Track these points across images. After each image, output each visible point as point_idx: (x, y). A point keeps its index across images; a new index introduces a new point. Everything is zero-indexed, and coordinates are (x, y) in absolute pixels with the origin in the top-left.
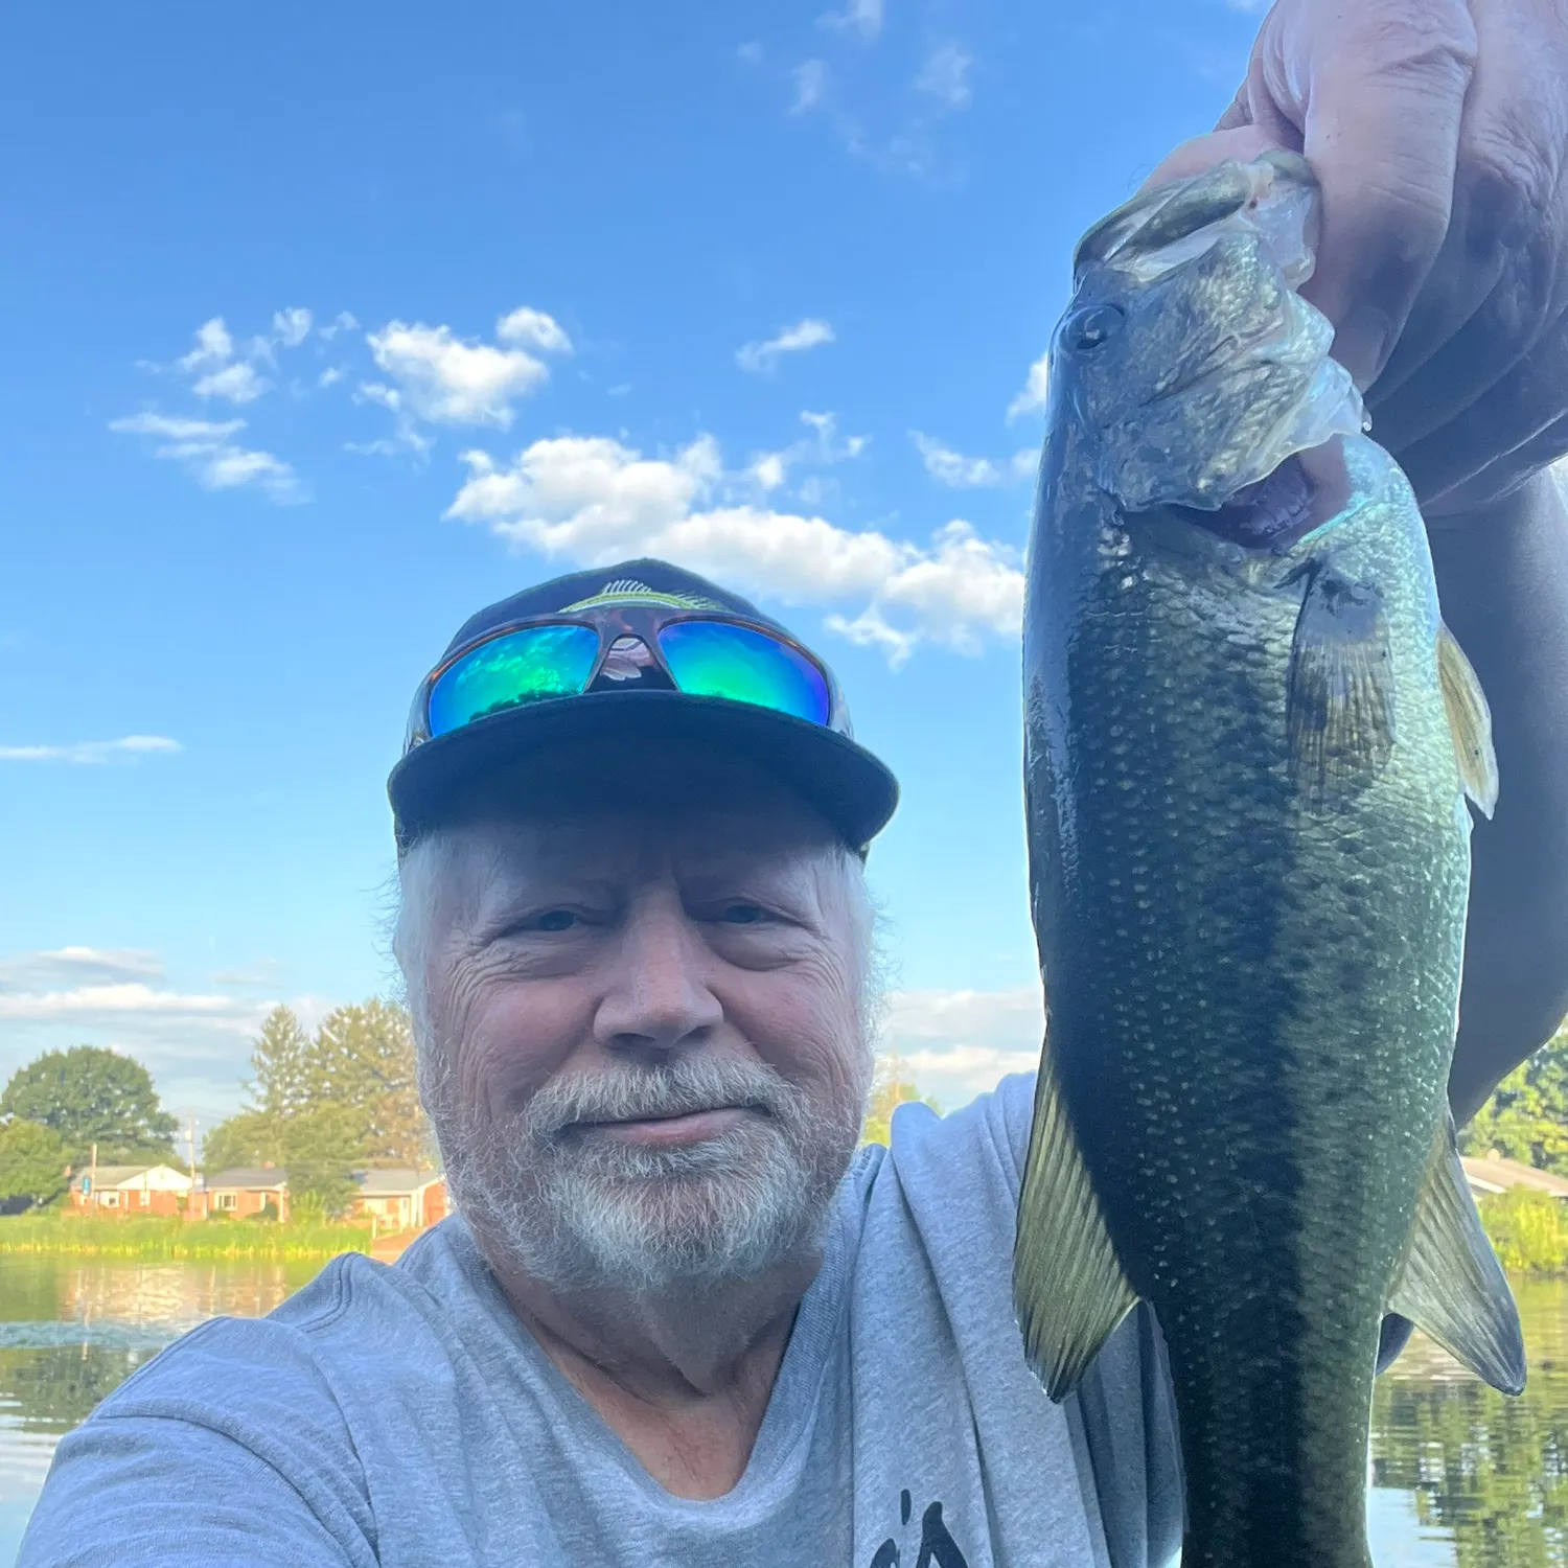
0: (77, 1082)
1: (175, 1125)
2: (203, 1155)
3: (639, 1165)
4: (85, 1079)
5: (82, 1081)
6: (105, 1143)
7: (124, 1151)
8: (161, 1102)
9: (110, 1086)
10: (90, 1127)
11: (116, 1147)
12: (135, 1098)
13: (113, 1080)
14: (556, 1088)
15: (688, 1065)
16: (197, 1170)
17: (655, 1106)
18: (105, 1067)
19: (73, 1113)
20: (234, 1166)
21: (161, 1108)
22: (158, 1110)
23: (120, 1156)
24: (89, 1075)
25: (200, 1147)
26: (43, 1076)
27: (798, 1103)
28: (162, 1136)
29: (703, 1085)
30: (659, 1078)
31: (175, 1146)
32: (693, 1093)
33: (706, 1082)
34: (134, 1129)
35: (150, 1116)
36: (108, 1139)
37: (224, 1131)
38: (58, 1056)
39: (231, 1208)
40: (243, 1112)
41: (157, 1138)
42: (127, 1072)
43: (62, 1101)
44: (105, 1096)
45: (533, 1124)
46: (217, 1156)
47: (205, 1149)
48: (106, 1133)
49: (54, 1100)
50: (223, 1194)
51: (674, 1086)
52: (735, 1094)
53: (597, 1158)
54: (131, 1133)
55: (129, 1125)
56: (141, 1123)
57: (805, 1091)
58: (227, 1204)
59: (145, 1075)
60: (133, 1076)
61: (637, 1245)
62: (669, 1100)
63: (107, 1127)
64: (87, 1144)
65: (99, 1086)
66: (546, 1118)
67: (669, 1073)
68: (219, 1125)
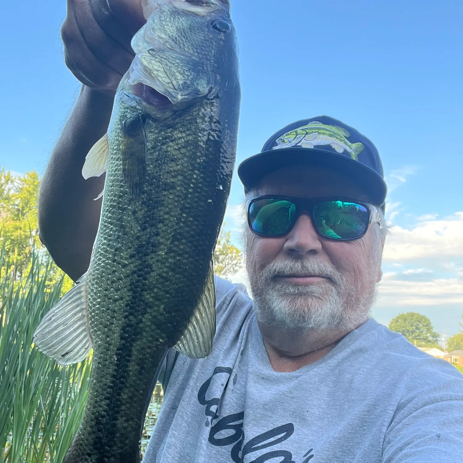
0: (409, 322)
1: (438, 336)
2: (447, 346)
3: (291, 289)
4: (411, 321)
5: (410, 322)
6: (418, 340)
7: (423, 343)
8: (434, 329)
9: (419, 323)
10: (413, 336)
11: (421, 342)
12: (426, 327)
13: (420, 322)
14: (272, 264)
15: (308, 261)
16: (446, 350)
17: (297, 272)
18: (417, 318)
19: (408, 331)
20: (458, 349)
21: (434, 330)
22: (433, 331)
23: (422, 344)
24: (412, 320)
25: (447, 343)
26: (400, 320)
27: (342, 279)
28: (435, 339)
29: (311, 267)
30: (299, 264)
31: (439, 343)
32: (308, 269)
33: (312, 266)
34: (426, 337)
35: (431, 333)
36: (419, 339)
37: (454, 338)
38: (403, 315)
39: (457, 362)
40: (460, 333)
41: (433, 340)
42: (424, 320)
43: (405, 328)
44: (418, 326)
45: (265, 275)
46: (452, 346)
47: (448, 344)
48: (418, 337)
49: (403, 327)
50: (455, 358)
51: (303, 267)
52: (321, 272)
53: (280, 286)
54: (425, 338)
55: (424, 335)
56: (428, 335)
57: (345, 276)
58: (456, 361)
59: (428, 320)
60: (425, 321)
61: (285, 314)
62: (301, 271)
63: (419, 336)
64: (413, 340)
65: (416, 324)
66: (269, 273)
67: (302, 263)
68: (452, 337)
